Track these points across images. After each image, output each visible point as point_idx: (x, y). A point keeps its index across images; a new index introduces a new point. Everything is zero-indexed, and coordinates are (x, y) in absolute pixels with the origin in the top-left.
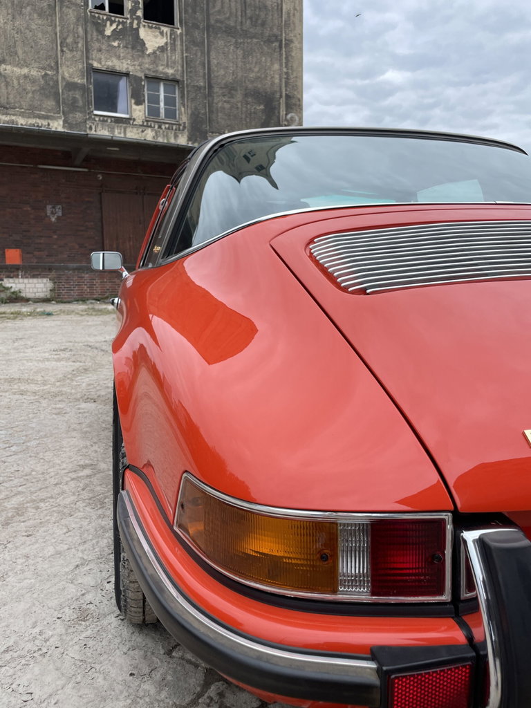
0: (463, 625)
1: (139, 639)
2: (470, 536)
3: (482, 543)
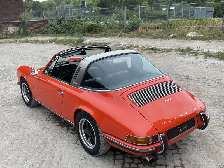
0: (160, 143)
1: (98, 158)
2: (160, 135)
3: (161, 136)
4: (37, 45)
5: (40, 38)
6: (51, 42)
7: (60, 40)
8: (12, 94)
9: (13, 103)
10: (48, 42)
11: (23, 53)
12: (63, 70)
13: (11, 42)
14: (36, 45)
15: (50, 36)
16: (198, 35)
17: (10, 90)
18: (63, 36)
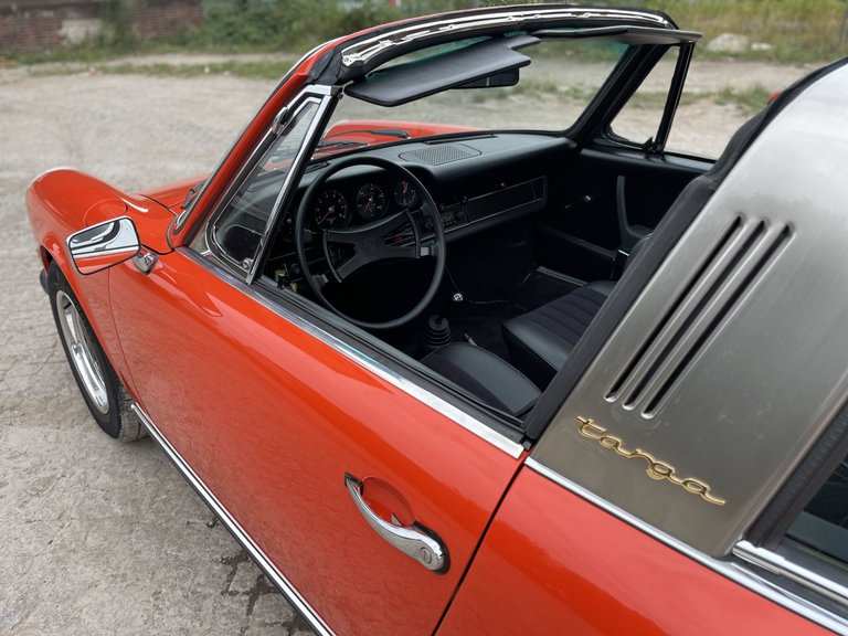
4: (166, 80)
5: (177, 60)
6: (216, 70)
7: (250, 65)
8: (27, 323)
9: (19, 394)
10: (207, 70)
11: (109, 112)
12: (338, 210)
13: (70, 72)
14: (163, 81)
15: (212, 52)
16: (755, 47)
17: (25, 294)
18: (255, 52)
